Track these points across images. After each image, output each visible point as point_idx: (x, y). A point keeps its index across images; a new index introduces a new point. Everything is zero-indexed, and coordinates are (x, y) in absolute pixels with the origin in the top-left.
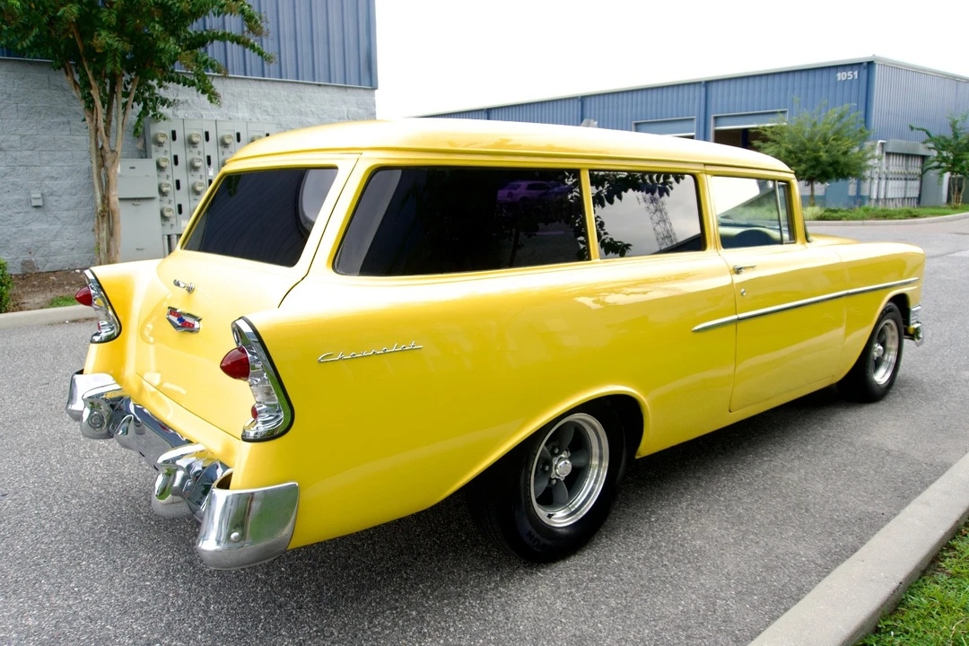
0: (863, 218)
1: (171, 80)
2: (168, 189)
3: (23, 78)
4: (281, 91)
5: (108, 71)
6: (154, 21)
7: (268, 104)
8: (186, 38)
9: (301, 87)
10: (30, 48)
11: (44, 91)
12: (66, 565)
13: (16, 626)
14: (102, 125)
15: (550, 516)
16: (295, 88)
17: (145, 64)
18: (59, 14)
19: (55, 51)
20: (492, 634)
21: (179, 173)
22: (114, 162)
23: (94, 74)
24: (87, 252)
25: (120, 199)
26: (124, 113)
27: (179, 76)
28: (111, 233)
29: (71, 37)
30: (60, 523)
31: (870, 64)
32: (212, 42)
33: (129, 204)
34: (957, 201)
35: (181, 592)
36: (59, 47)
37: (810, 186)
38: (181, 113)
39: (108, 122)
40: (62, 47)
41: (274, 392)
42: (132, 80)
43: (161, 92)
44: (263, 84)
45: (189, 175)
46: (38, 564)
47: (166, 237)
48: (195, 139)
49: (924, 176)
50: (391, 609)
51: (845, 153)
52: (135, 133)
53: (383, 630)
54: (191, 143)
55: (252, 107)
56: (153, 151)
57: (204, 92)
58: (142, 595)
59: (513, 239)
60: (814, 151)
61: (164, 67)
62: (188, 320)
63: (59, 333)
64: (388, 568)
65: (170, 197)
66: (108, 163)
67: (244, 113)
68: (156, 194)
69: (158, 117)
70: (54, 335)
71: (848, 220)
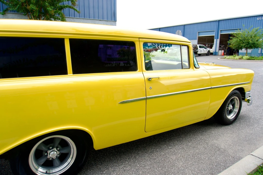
9: (95, 21)
15: (47, 172)
17: (47, 14)
19: (23, 11)
23: (33, 17)
37: (246, 50)
51: (257, 41)
60: (248, 40)
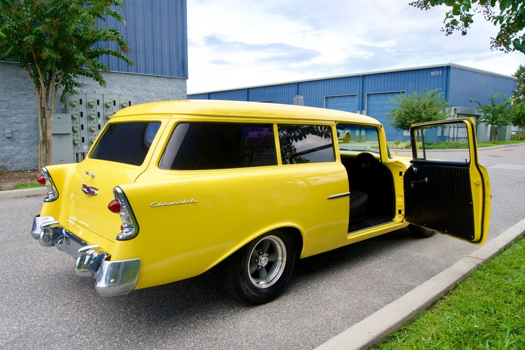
0: (444, 148)
1: (80, 73)
2: (77, 129)
3: (3, 71)
4: (137, 80)
5: (48, 69)
6: (73, 44)
7: (130, 86)
8: (89, 53)
9: (148, 78)
10: (9, 57)
11: (15, 78)
12: (30, 305)
13: (8, 329)
14: (44, 96)
15: (257, 283)
16: (144, 78)
17: (67, 65)
18: (25, 40)
19: (21, 58)
20: (227, 333)
21: (83, 121)
22: (50, 115)
23: (41, 70)
24: (34, 162)
25: (52, 134)
26: (56, 90)
27: (84, 72)
28: (47, 152)
29: (30, 51)
30: (26, 288)
31: (448, 68)
32: (102, 55)
33: (56, 137)
34: (495, 140)
35: (84, 316)
36: (24, 56)
38: (85, 90)
39: (47, 94)
40: (25, 56)
41: (131, 219)
42: (60, 73)
43: (75, 80)
44: (128, 76)
45: (88, 122)
46: (17, 305)
47: (75, 154)
48: (92, 104)
49: (478, 126)
50: (182, 323)
51: (435, 114)
52: (61, 100)
53: (177, 331)
54: (90, 106)
55: (122, 87)
56: (70, 109)
57: (97, 80)
58: (66, 317)
59: (250, 156)
60: (418, 112)
61: (76, 67)
62: (92, 190)
63: (20, 202)
64: (181, 307)
65: (78, 133)
66: (46, 116)
67: (117, 91)
68: (71, 132)
69: (73, 92)
70: (18, 203)
71: (436, 149)
